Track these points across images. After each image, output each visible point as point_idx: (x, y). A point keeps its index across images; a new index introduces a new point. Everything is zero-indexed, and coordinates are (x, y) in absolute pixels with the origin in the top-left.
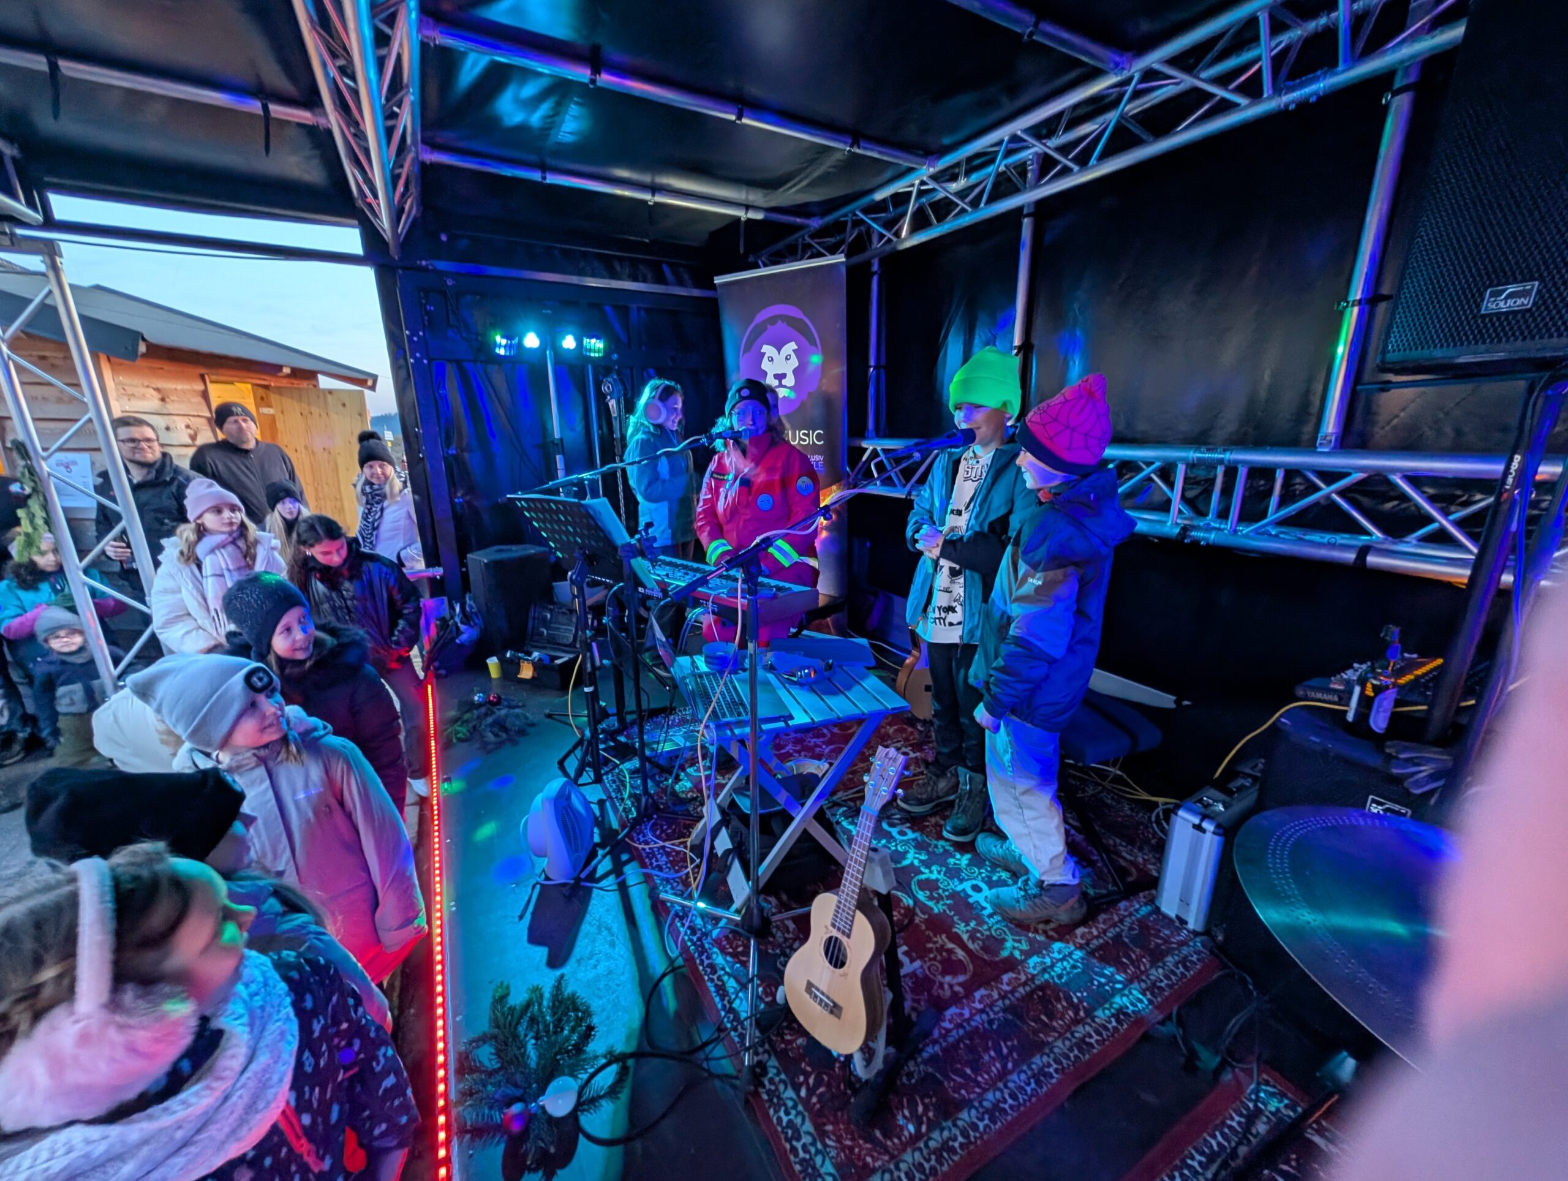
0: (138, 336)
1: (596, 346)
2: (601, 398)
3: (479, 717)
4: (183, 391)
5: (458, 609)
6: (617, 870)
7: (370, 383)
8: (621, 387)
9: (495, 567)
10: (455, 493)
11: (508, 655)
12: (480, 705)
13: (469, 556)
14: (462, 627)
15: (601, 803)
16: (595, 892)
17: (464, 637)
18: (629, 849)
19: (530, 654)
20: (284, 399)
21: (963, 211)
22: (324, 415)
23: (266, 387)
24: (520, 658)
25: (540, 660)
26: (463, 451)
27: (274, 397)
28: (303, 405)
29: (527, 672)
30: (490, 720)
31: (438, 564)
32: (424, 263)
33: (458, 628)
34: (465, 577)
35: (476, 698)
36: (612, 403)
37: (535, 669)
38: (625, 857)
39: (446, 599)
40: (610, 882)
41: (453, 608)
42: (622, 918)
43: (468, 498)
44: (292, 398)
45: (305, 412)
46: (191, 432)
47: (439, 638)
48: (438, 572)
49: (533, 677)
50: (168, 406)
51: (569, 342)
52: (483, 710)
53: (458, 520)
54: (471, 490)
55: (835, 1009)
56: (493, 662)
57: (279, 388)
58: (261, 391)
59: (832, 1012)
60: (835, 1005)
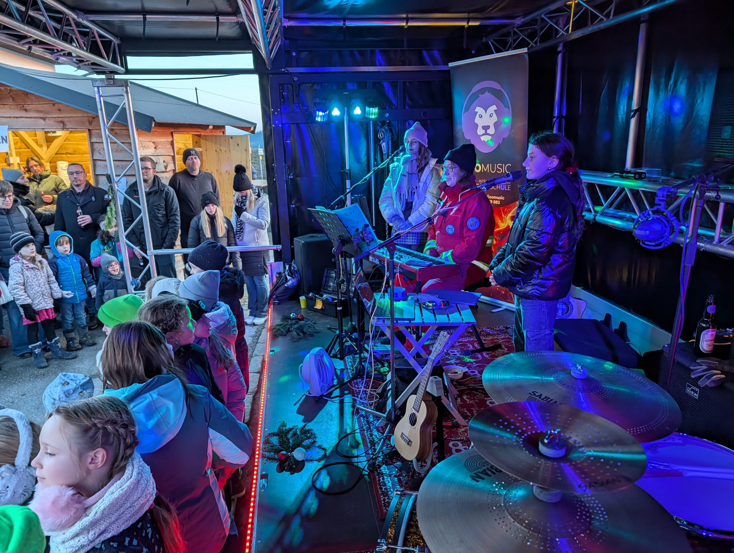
0: (152, 119)
1: (373, 112)
2: (377, 141)
3: (291, 324)
4: (164, 142)
5: (287, 267)
6: (342, 395)
7: (252, 129)
8: (390, 134)
9: (307, 245)
10: (291, 201)
11: (310, 295)
12: (293, 319)
13: (295, 239)
14: (289, 278)
15: (342, 370)
16: (329, 402)
17: (290, 283)
18: (349, 389)
19: (322, 296)
20: (207, 142)
21: (602, 20)
22: (228, 151)
23: (199, 136)
24: (316, 297)
25: (327, 299)
26: (297, 176)
27: (203, 142)
28: (217, 146)
29: (319, 305)
30: (296, 326)
31: (279, 243)
32: (283, 70)
33: (286, 278)
34: (293, 250)
35: (292, 315)
36: (384, 145)
37: (323, 305)
38: (346, 392)
39: (282, 262)
40: (337, 400)
41: (285, 268)
42: (338, 412)
43: (297, 205)
44: (212, 142)
45: (218, 150)
46: (165, 164)
47: (277, 283)
48: (279, 247)
49: (322, 309)
50: (157, 151)
51: (357, 111)
52: (294, 321)
53: (292, 218)
54: (299, 200)
55: (409, 443)
56: (302, 299)
57: (205, 136)
58: (196, 137)
59: (408, 444)
60: (410, 441)
